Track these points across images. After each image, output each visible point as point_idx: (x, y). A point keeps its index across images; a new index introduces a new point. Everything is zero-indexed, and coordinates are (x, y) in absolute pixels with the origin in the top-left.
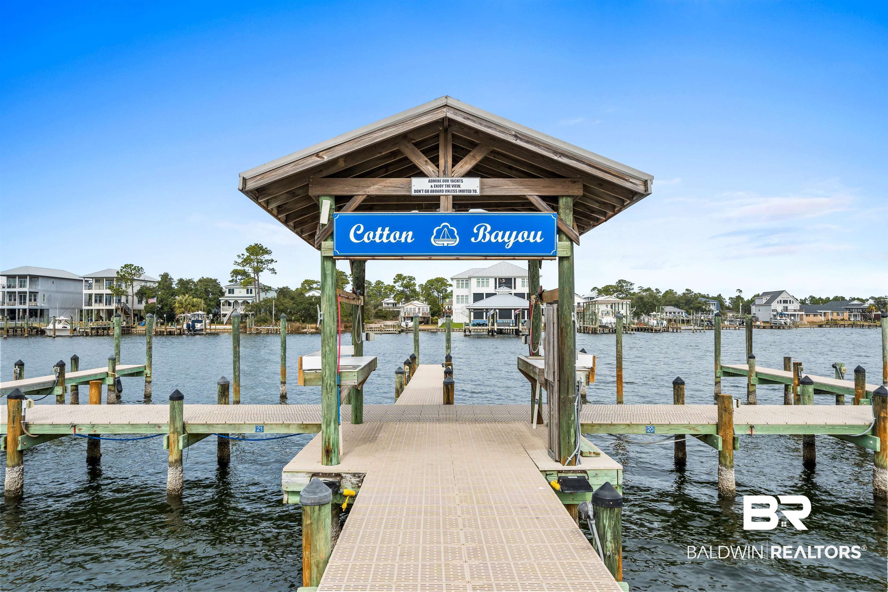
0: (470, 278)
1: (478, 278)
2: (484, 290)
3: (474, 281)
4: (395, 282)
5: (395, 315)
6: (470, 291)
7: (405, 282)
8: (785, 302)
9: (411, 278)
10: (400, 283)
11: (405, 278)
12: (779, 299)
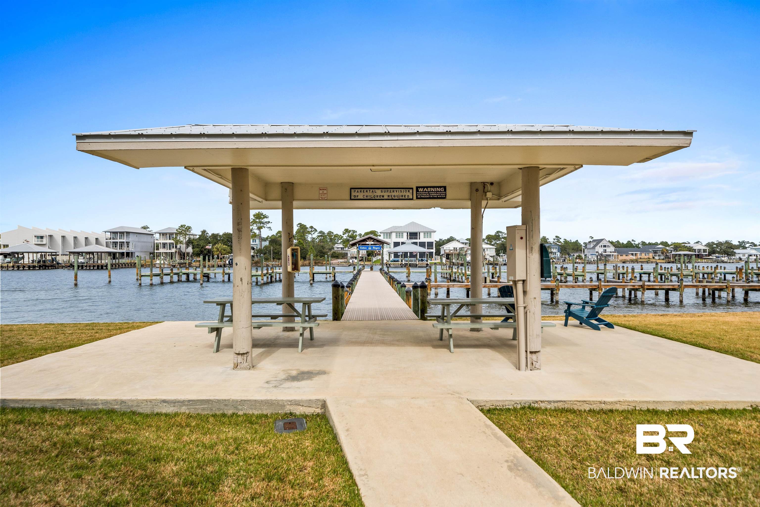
0: (391, 232)
1: (396, 233)
2: (400, 240)
3: (394, 235)
4: (343, 234)
5: (344, 256)
6: (392, 240)
7: (350, 234)
8: (605, 246)
9: (354, 232)
10: (347, 234)
11: (350, 231)
12: (600, 244)
